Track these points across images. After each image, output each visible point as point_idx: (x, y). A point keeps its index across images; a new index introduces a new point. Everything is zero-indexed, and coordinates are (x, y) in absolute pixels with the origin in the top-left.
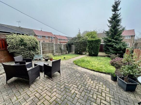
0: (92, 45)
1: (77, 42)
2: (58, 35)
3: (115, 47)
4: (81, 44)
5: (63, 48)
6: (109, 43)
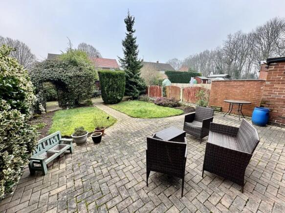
0: (116, 83)
1: (78, 76)
3: (140, 86)
6: (133, 80)
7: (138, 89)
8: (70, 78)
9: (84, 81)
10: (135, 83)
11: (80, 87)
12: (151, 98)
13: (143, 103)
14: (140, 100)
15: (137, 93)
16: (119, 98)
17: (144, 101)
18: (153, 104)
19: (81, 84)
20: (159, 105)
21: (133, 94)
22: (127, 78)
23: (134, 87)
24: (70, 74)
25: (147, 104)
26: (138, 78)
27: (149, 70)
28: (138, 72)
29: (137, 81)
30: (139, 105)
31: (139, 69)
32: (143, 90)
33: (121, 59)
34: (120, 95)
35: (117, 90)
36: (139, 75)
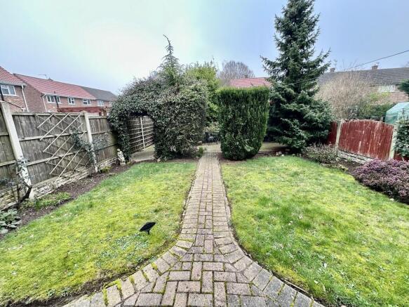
0: (244, 116)
1: (171, 103)
2: (45, 78)
3: (311, 121)
4: (191, 110)
5: (89, 138)
6: (292, 106)
7: (303, 129)
8: (159, 107)
9: (179, 113)
10: (299, 115)
11: (173, 125)
12: (342, 155)
13: (312, 169)
14: (306, 157)
15: (300, 138)
16: (249, 149)
17: (318, 161)
18: (350, 179)
19: (175, 119)
20: (377, 188)
21: (290, 140)
22: (277, 102)
23: (295, 124)
24: (159, 101)
25: (327, 173)
26: (307, 102)
27: (347, 85)
28: (311, 86)
29: (306, 108)
30: (296, 174)
31: (313, 78)
32: (322, 133)
33: (269, 63)
34: (250, 143)
35: (244, 132)
36: (311, 94)
